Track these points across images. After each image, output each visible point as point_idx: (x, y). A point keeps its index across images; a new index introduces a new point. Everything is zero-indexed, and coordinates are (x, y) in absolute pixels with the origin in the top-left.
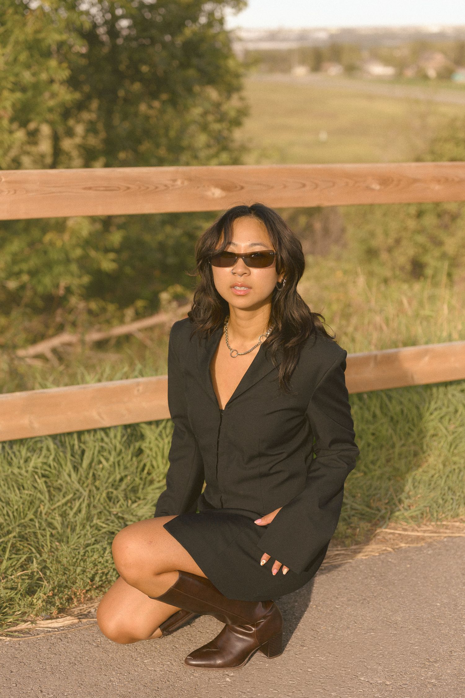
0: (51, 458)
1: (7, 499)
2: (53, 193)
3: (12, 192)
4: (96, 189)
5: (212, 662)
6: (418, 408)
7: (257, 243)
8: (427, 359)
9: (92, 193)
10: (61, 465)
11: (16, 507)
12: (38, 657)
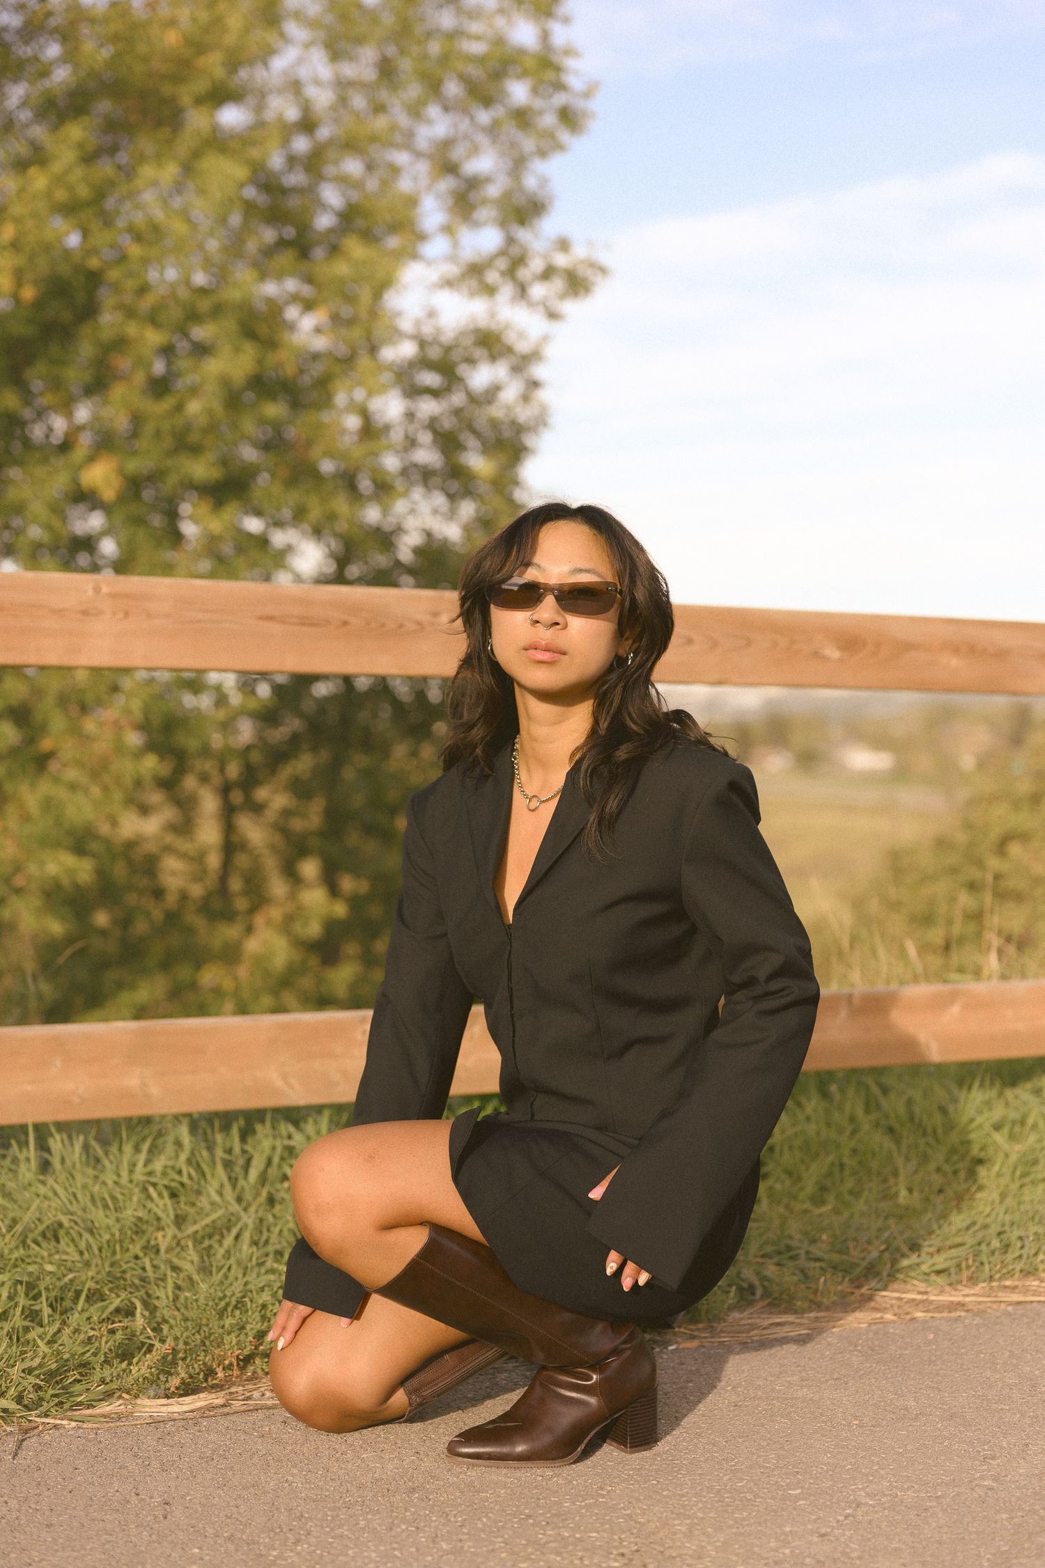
0: (183, 1157)
1: (90, 1224)
2: (199, 621)
3: (121, 615)
4: (283, 620)
5: (505, 1450)
6: (943, 1110)
7: (583, 568)
8: (955, 1009)
9: (275, 628)
10: (203, 1174)
11: (107, 1237)
12: (136, 1449)
